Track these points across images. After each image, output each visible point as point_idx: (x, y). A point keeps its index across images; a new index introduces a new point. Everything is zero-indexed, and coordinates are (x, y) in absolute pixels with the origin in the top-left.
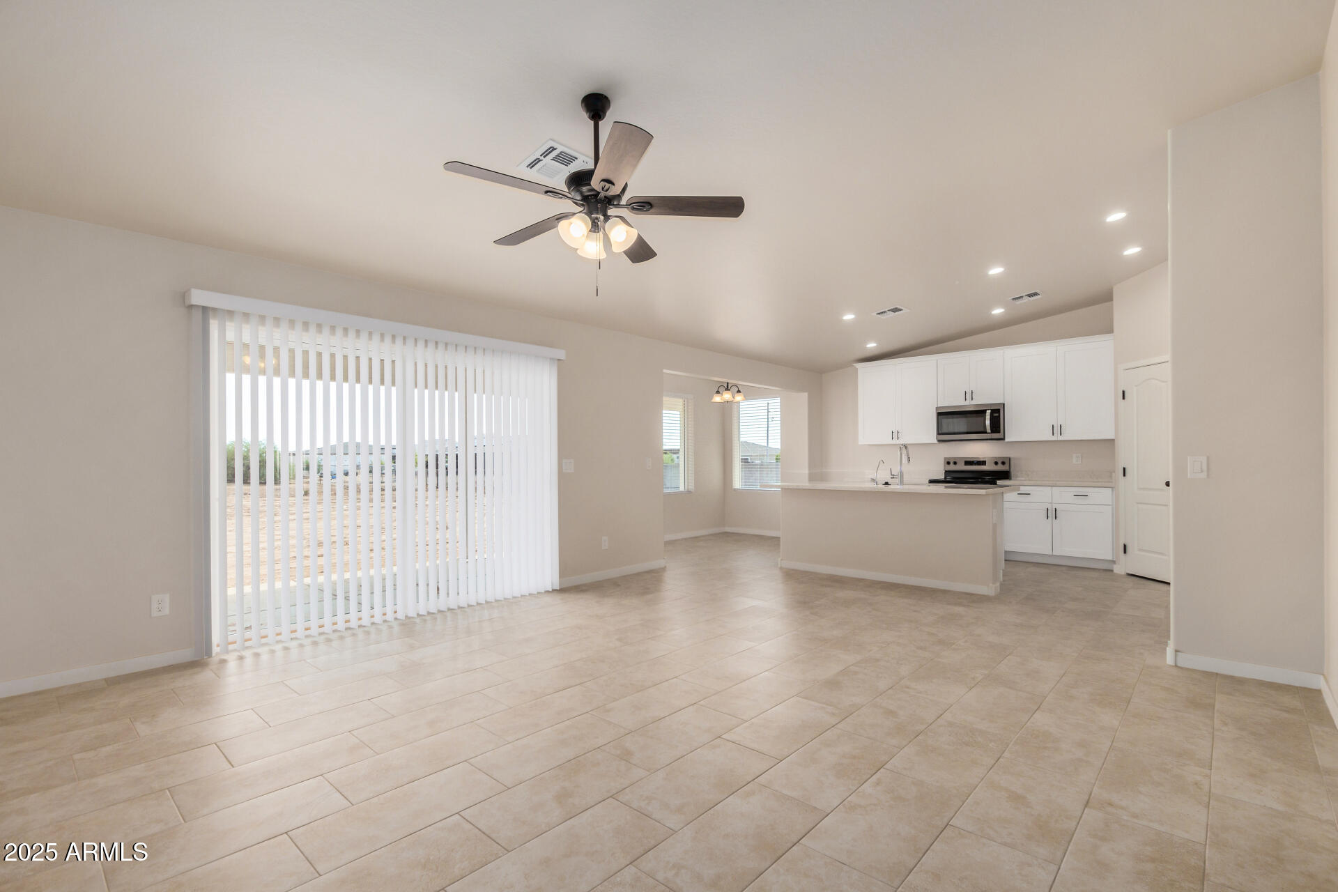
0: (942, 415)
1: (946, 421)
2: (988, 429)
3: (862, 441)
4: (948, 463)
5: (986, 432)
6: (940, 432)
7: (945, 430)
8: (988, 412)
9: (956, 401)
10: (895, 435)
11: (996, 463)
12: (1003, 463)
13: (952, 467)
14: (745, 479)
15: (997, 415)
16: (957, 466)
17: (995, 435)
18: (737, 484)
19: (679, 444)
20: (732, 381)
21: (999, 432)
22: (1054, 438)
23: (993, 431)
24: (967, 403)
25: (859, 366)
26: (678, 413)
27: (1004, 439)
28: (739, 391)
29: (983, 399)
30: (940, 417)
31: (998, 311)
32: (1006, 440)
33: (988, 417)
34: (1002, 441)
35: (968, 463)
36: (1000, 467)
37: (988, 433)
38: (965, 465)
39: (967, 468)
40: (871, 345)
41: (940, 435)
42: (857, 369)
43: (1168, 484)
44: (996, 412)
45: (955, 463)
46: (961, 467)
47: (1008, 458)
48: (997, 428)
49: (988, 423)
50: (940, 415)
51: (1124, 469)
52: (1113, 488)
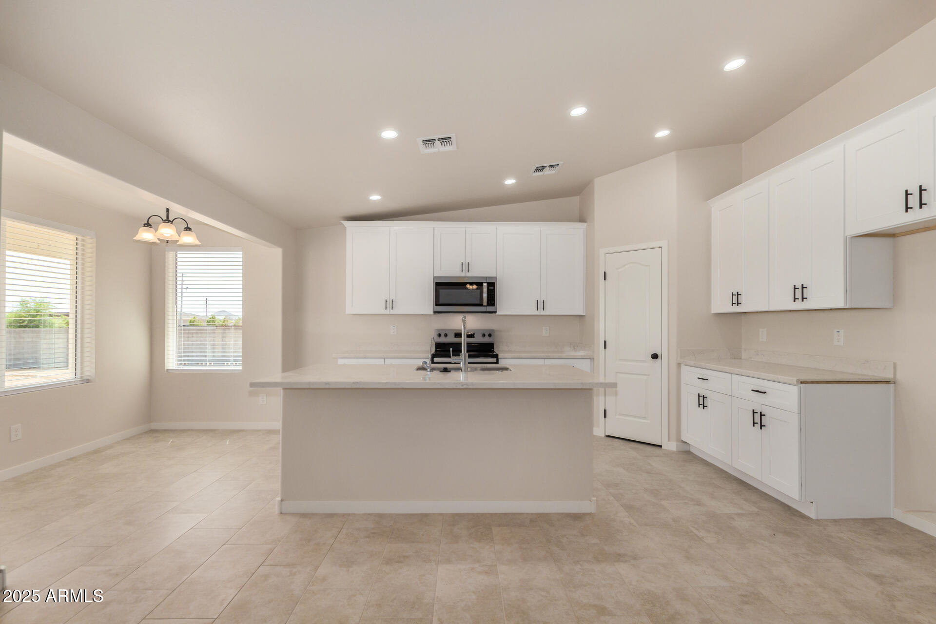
0: (441, 286)
1: (443, 292)
2: (485, 303)
3: (349, 310)
4: (440, 335)
5: (482, 305)
6: (438, 303)
7: (441, 302)
8: (485, 285)
9: (451, 271)
10: (389, 305)
11: (484, 335)
12: (490, 335)
13: (443, 340)
14: (185, 356)
15: (492, 288)
16: (447, 338)
17: (490, 308)
18: (172, 362)
19: (68, 306)
20: (177, 209)
21: (494, 305)
22: (537, 313)
23: (488, 305)
24: (463, 275)
25: (347, 224)
26: (68, 262)
27: (495, 312)
28: (188, 229)
29: (479, 271)
30: (437, 287)
31: (510, 182)
32: (498, 313)
33: (485, 290)
34: (493, 314)
35: (458, 335)
36: (487, 340)
37: (485, 306)
38: (455, 337)
39: (457, 340)
40: (375, 197)
41: (437, 305)
42: (346, 228)
43: (655, 356)
44: (492, 286)
45: (446, 335)
46: (451, 339)
47: (493, 330)
48: (492, 301)
49: (485, 295)
50: (438, 285)
51: (605, 342)
52: (592, 359)
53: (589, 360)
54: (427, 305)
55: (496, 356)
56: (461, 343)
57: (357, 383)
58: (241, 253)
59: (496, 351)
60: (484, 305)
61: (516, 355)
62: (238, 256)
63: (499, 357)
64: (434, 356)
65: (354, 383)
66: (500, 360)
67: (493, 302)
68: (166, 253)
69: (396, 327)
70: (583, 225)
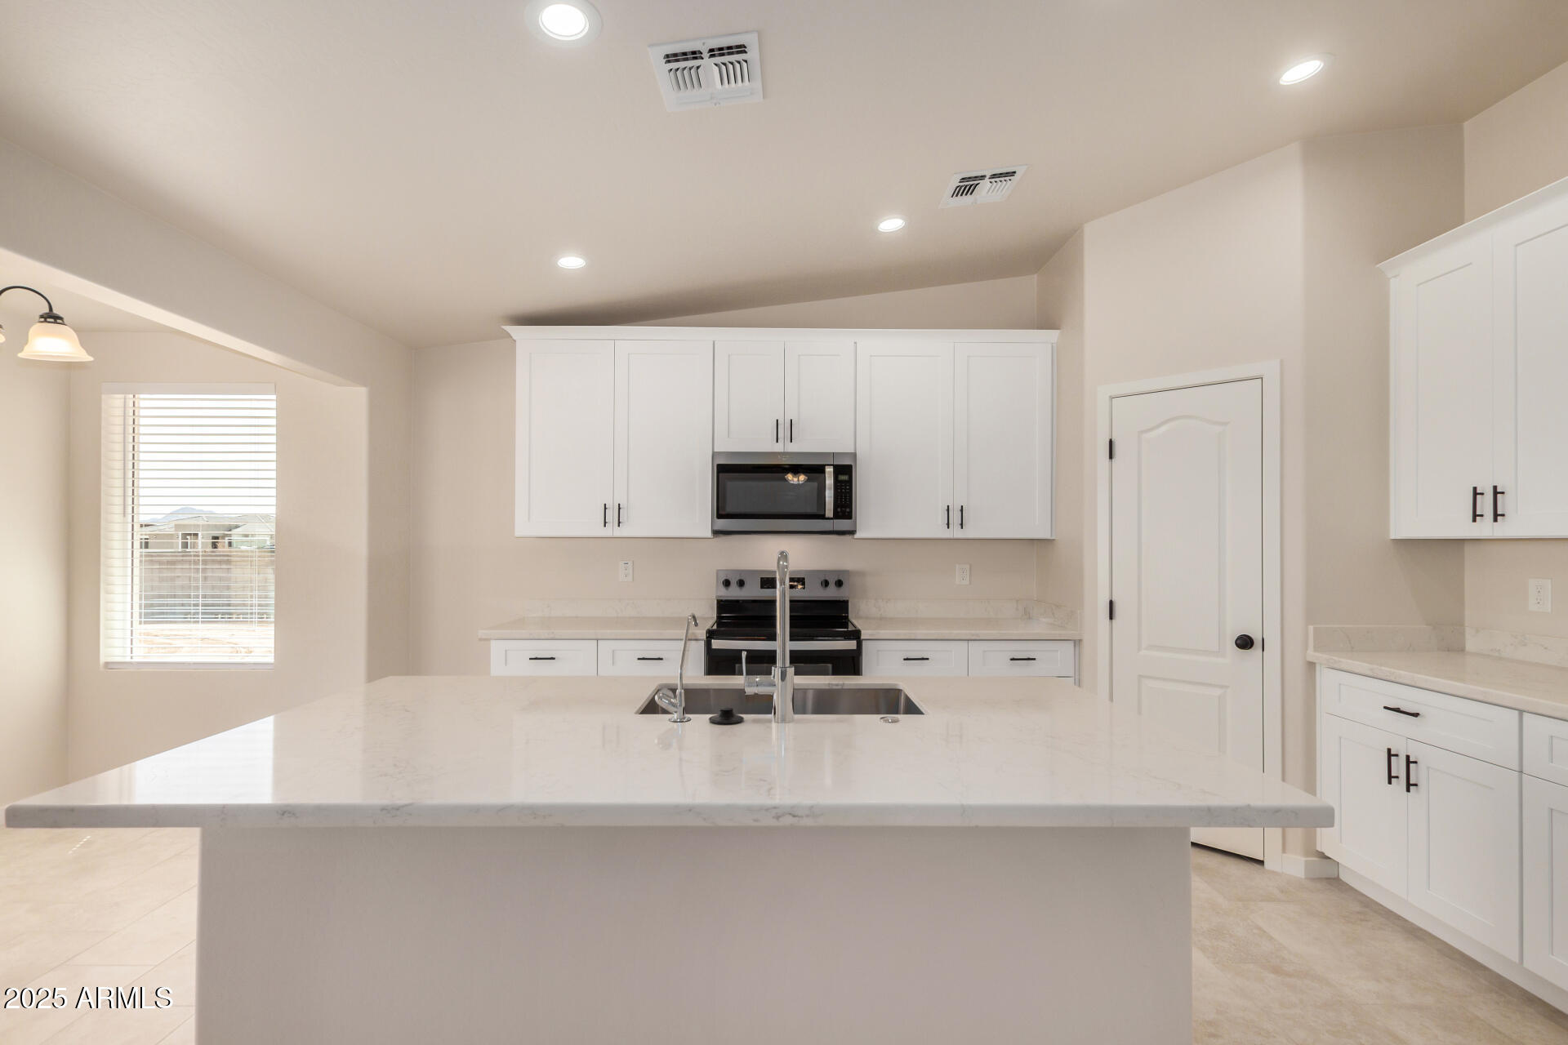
0: (730, 471)
1: (735, 484)
2: (829, 512)
3: (524, 525)
4: (727, 583)
5: (823, 517)
6: (721, 512)
7: (729, 510)
8: (829, 470)
9: (753, 439)
10: (612, 515)
11: (826, 584)
12: (839, 584)
13: (734, 593)
15: (846, 478)
16: (744, 589)
17: (841, 524)
18: (119, 645)
21: (850, 517)
23: (837, 516)
24: (779, 448)
25: (519, 333)
27: (852, 532)
29: (816, 439)
30: (721, 475)
31: (891, 225)
32: (857, 536)
33: (830, 481)
34: (847, 538)
35: (768, 583)
36: (831, 593)
37: (828, 519)
38: (762, 587)
39: (765, 594)
40: (571, 262)
41: (720, 516)
42: (515, 341)
43: (1245, 643)
44: (845, 472)
45: (741, 583)
46: (753, 592)
47: (846, 572)
48: (845, 506)
49: (829, 495)
50: (723, 472)
51: (1111, 603)
52: (1078, 643)
53: (1071, 644)
54: (698, 517)
55: (856, 635)
56: (773, 602)
57: (398, 808)
58: (274, 397)
59: (856, 621)
60: (827, 516)
61: (903, 632)
62: (267, 404)
63: (862, 637)
64: (711, 635)
65: (384, 809)
66: (864, 643)
67: (848, 510)
68: (103, 396)
69: (630, 564)
70: (1052, 335)
